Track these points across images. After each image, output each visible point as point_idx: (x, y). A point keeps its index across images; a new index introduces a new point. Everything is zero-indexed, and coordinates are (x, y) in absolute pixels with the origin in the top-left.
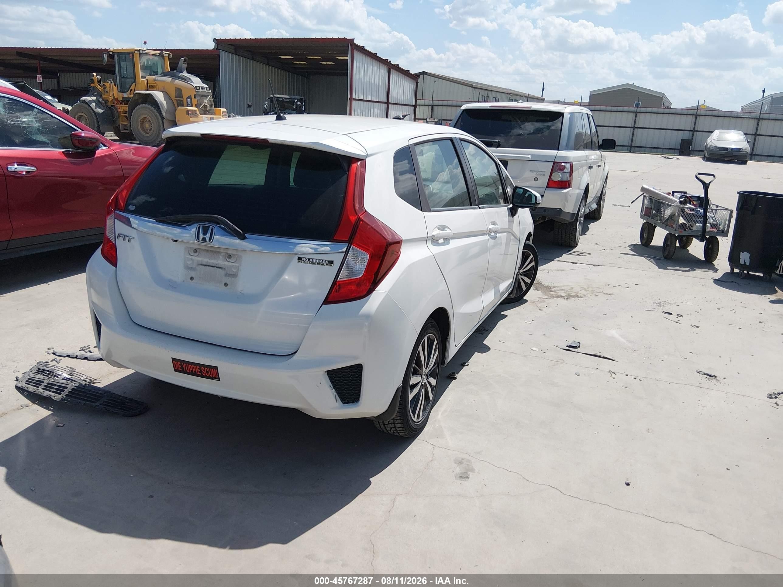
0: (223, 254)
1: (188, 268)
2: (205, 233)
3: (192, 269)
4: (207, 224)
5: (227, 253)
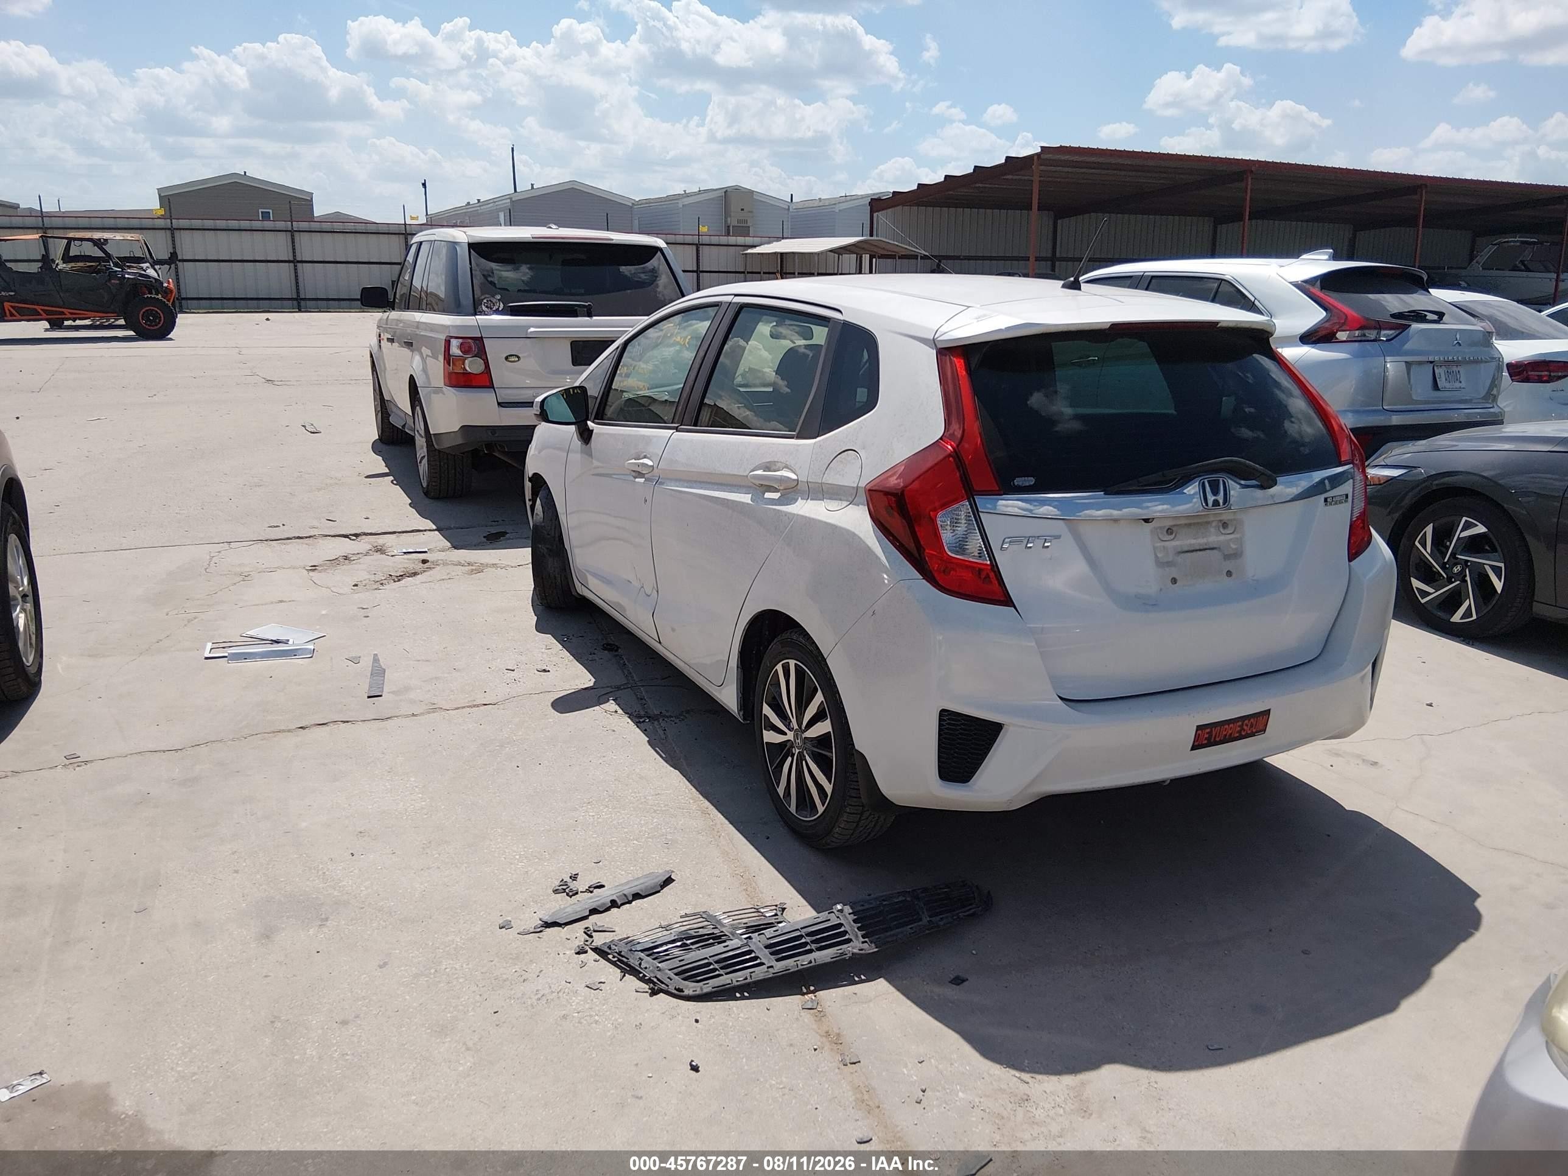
0: (1214, 524)
1: (1160, 564)
2: (1215, 492)
3: (1169, 564)
4: (1214, 476)
5: (1221, 521)
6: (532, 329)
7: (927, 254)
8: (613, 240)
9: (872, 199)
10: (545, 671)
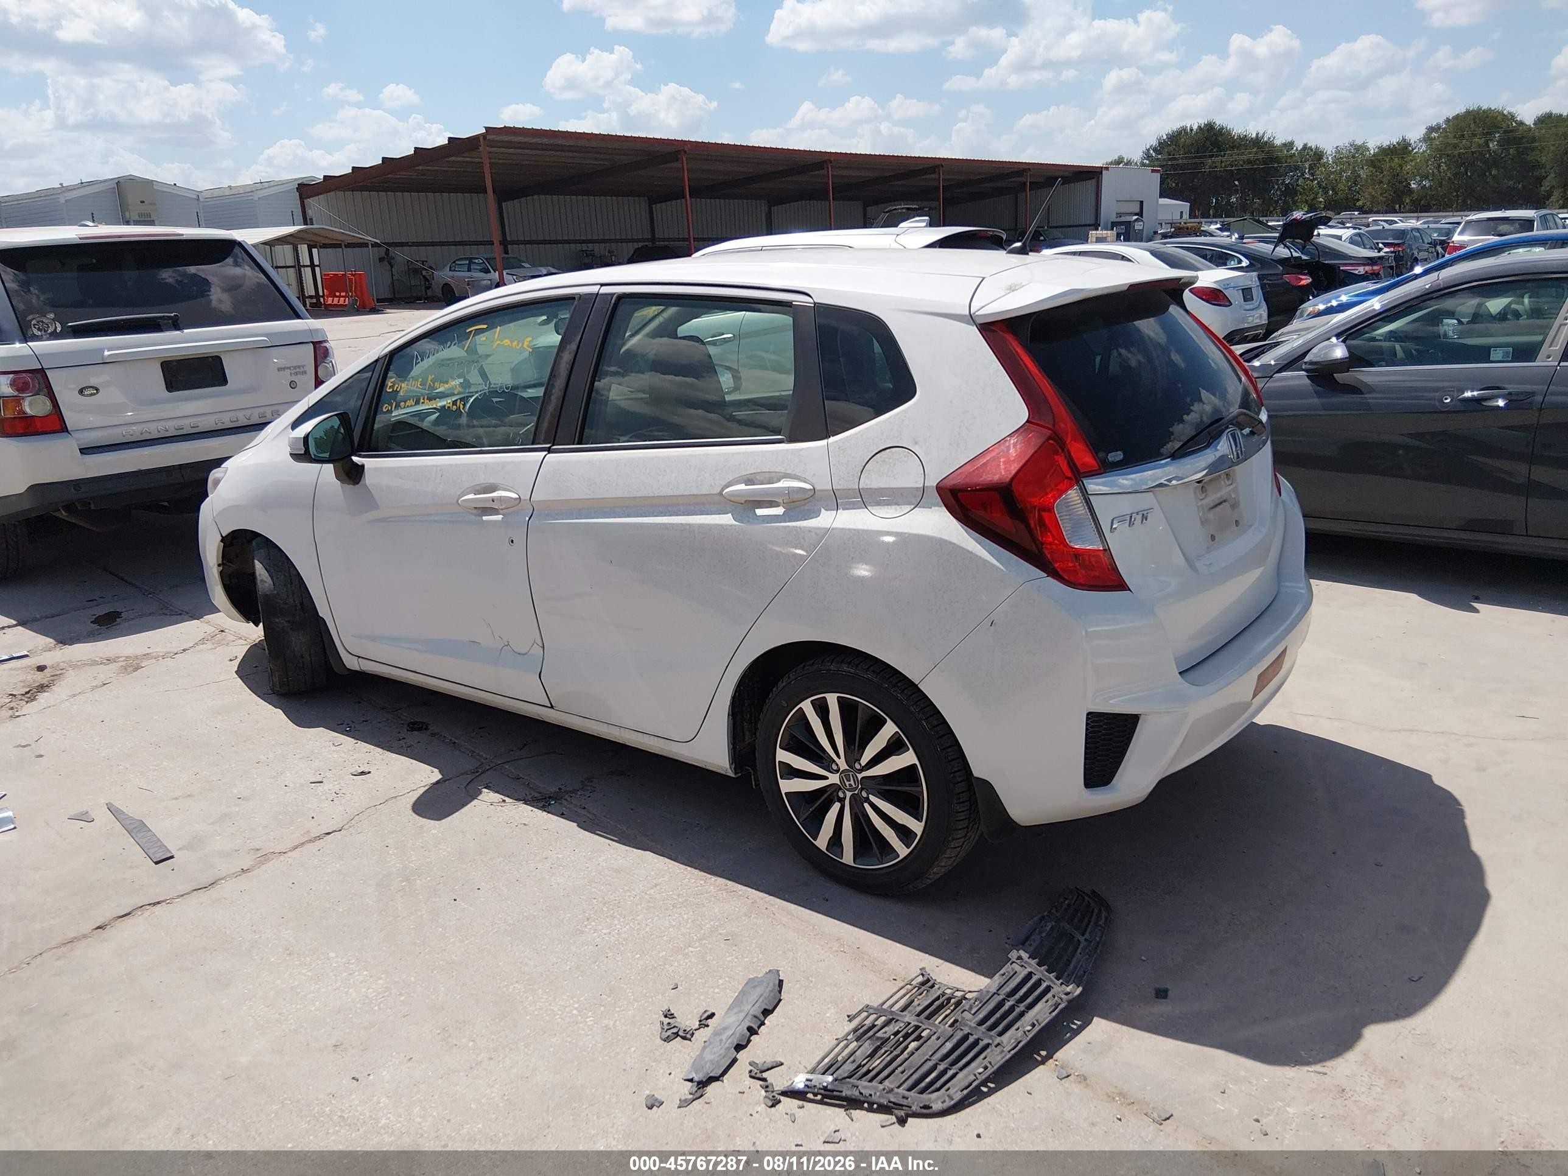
1: (1203, 522)
3: (1207, 522)
6: (106, 353)
7: (378, 241)
8: (183, 235)
9: (299, 184)
10: (363, 773)
